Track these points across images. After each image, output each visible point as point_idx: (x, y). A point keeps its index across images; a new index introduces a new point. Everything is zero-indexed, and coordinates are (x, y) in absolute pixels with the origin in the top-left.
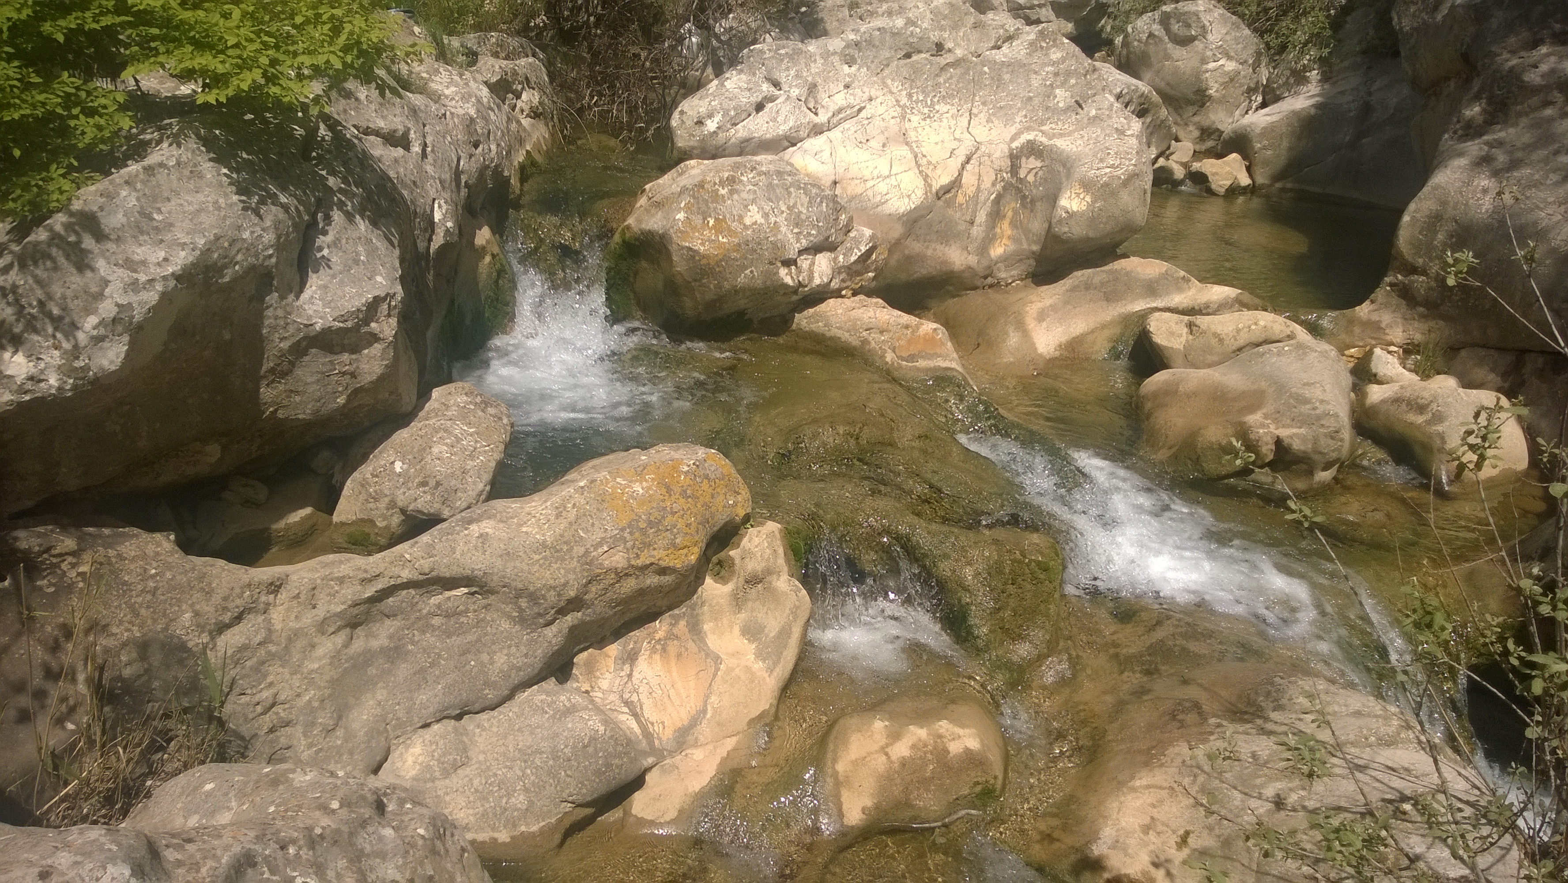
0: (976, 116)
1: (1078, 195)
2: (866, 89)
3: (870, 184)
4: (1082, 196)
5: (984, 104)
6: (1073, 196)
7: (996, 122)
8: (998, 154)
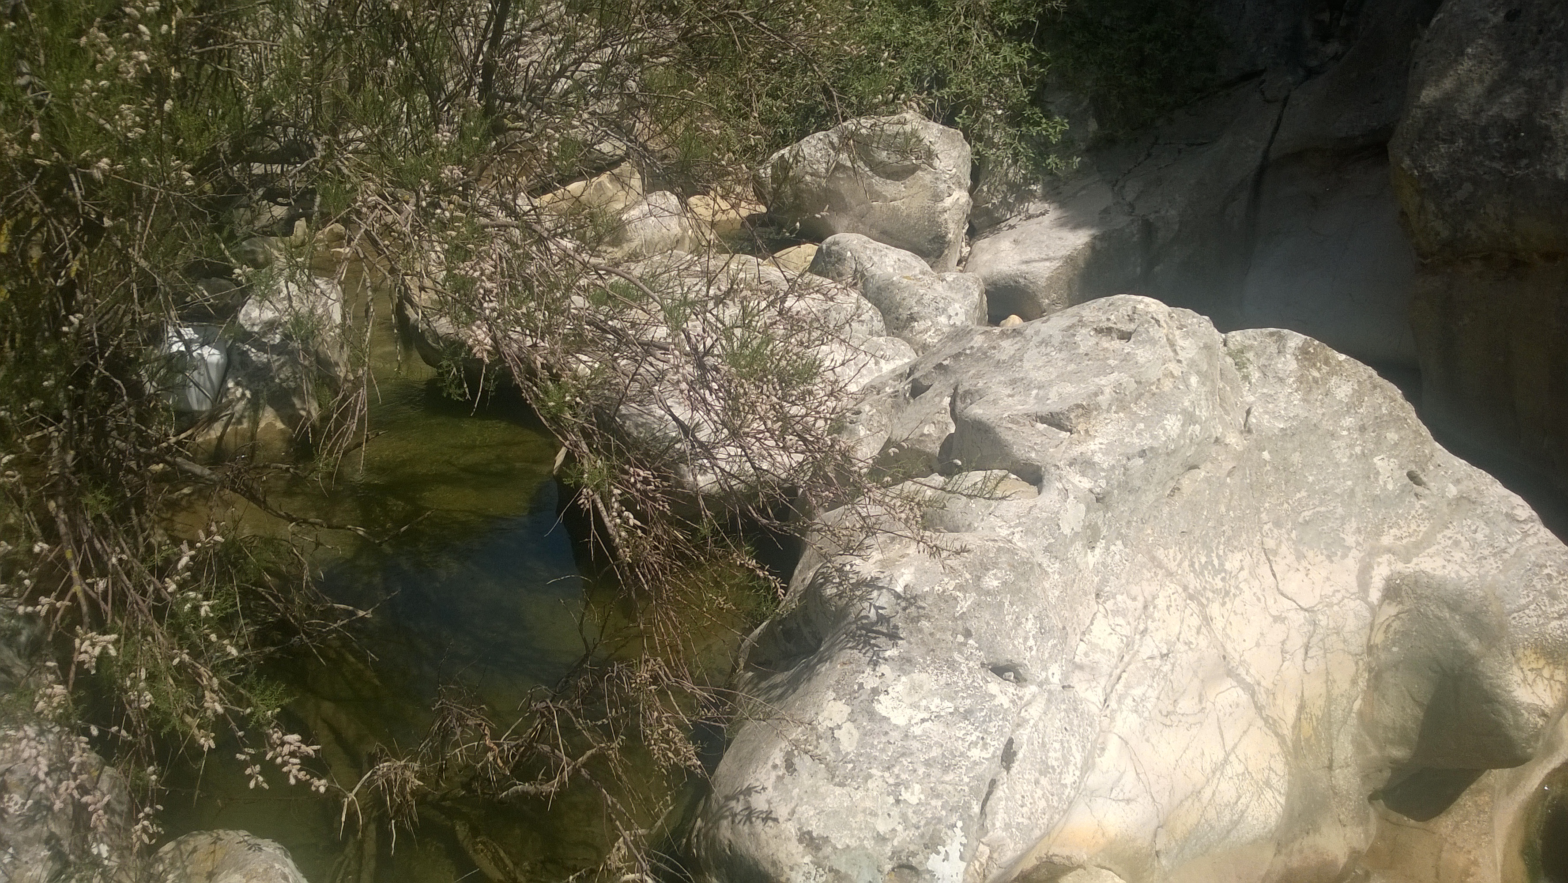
0: (1275, 553)
1: (1538, 672)
2: (1135, 590)
3: (1207, 794)
4: (1546, 673)
5: (1278, 524)
6: (1530, 676)
7: (1310, 554)
8: (1351, 624)
